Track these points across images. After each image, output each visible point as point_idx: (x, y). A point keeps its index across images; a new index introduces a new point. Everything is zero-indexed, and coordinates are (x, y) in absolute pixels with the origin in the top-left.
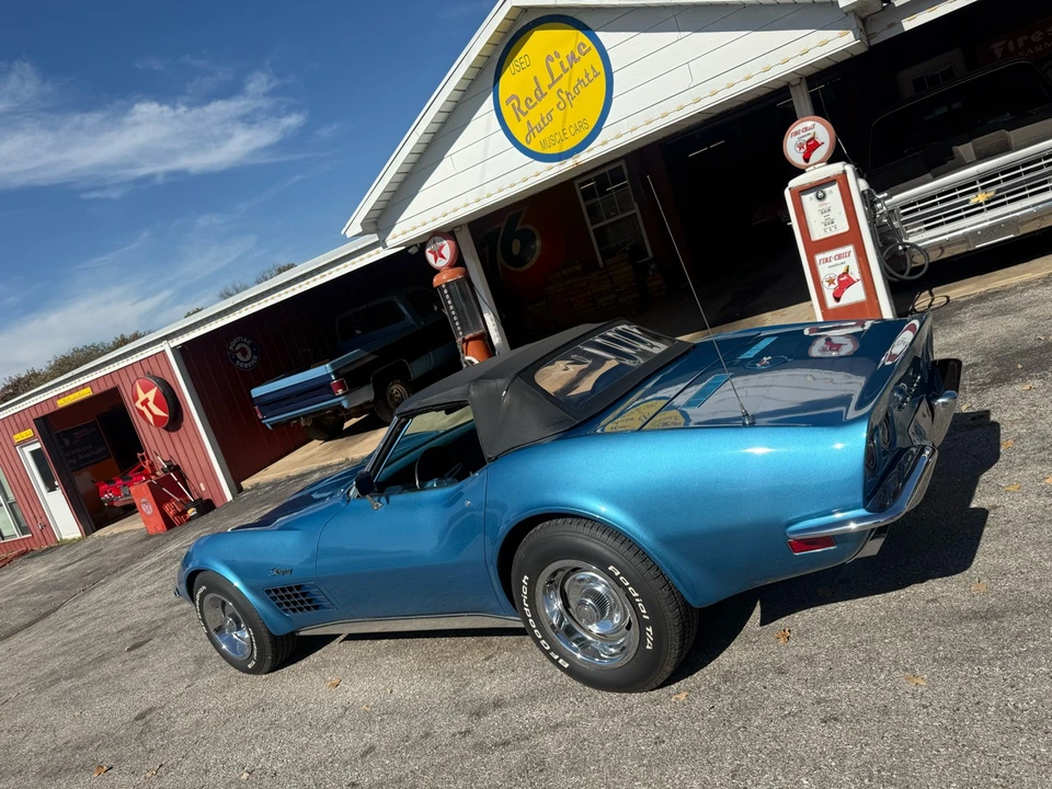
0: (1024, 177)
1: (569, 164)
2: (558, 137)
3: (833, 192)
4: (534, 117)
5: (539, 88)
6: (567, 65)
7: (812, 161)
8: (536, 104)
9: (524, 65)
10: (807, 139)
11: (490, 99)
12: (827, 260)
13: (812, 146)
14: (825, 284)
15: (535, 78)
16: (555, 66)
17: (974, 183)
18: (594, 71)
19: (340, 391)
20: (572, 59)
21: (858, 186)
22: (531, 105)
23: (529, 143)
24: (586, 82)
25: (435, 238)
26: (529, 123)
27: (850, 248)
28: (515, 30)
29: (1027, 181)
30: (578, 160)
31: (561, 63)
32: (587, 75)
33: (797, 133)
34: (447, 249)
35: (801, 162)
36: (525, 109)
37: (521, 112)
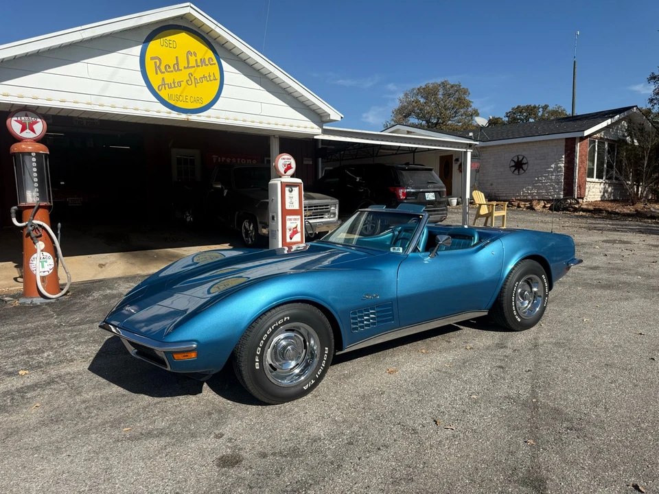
0: (319, 210)
1: (183, 117)
2: (181, 98)
3: (296, 190)
4: (169, 78)
5: (177, 63)
6: (199, 64)
7: (287, 174)
8: (172, 71)
9: (171, 46)
10: (287, 163)
12: (290, 220)
13: (289, 167)
14: (288, 230)
15: (177, 58)
17: (306, 207)
18: (214, 76)
20: (203, 61)
22: (169, 70)
23: (160, 91)
24: (208, 79)
25: (28, 113)
26: (163, 79)
27: (299, 217)
28: (171, 23)
29: (321, 212)
30: (190, 118)
31: (196, 60)
32: (210, 76)
33: (284, 159)
34: (40, 127)
35: (283, 172)
36: (163, 70)
37: (160, 70)
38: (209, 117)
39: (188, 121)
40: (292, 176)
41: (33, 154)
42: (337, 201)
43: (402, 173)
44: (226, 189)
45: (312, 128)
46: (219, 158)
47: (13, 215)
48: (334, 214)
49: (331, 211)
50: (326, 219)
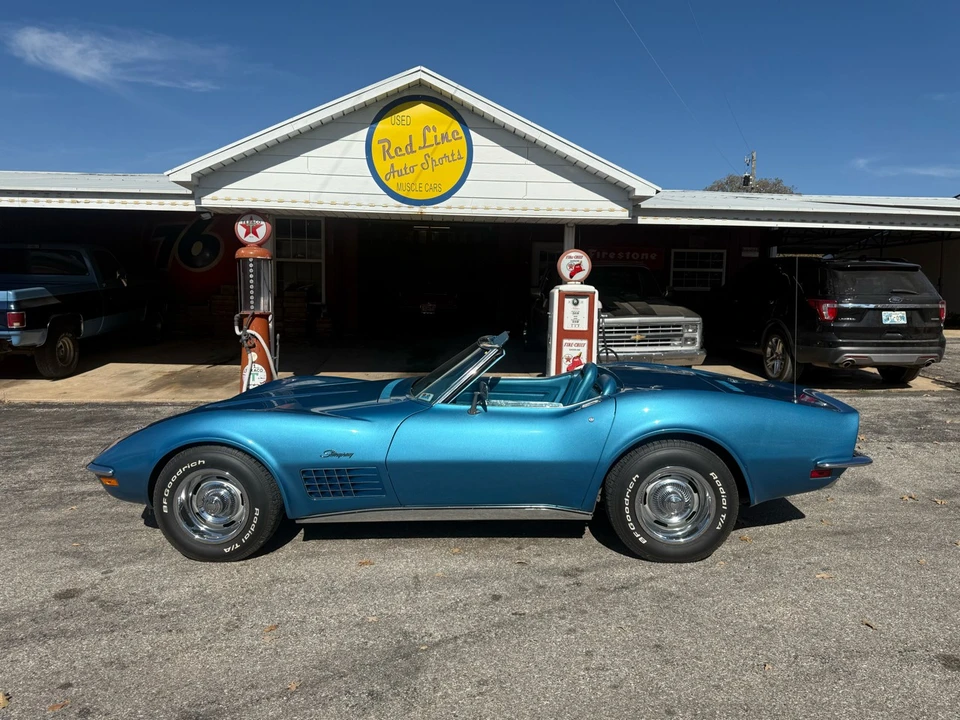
0: (660, 333)
1: (416, 210)
2: (413, 187)
3: (584, 302)
4: (399, 163)
5: (411, 144)
6: (439, 139)
7: (574, 279)
8: (404, 154)
9: (404, 123)
10: (576, 263)
11: (365, 131)
12: (569, 345)
13: (578, 269)
14: (564, 360)
15: (410, 137)
16: (430, 136)
17: (635, 327)
18: (459, 154)
19: (16, 325)
20: (444, 137)
21: (598, 305)
22: (399, 153)
23: (387, 180)
24: (451, 159)
25: (254, 216)
26: (392, 166)
27: (585, 342)
28: (406, 94)
29: (662, 336)
30: (424, 210)
31: (436, 137)
32: (453, 155)
33: (571, 257)
34: (263, 229)
35: (568, 277)
36: (393, 153)
37: (389, 154)
38: (450, 208)
39: (421, 215)
41: (251, 260)
42: (698, 319)
45: (612, 211)
47: (236, 323)
48: (694, 340)
49: (686, 335)
50: (675, 347)
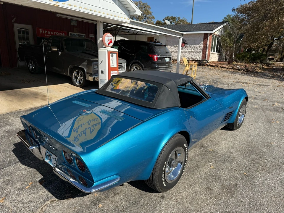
3: (115, 56)
7: (109, 46)
10: (110, 39)
12: (113, 73)
27: (117, 72)
33: (108, 36)
35: (107, 45)
39: (56, 7)
40: (112, 47)
43: (155, 48)
44: (60, 51)
45: (125, 19)
46: (44, 31)
48: (124, 68)
49: (123, 66)
